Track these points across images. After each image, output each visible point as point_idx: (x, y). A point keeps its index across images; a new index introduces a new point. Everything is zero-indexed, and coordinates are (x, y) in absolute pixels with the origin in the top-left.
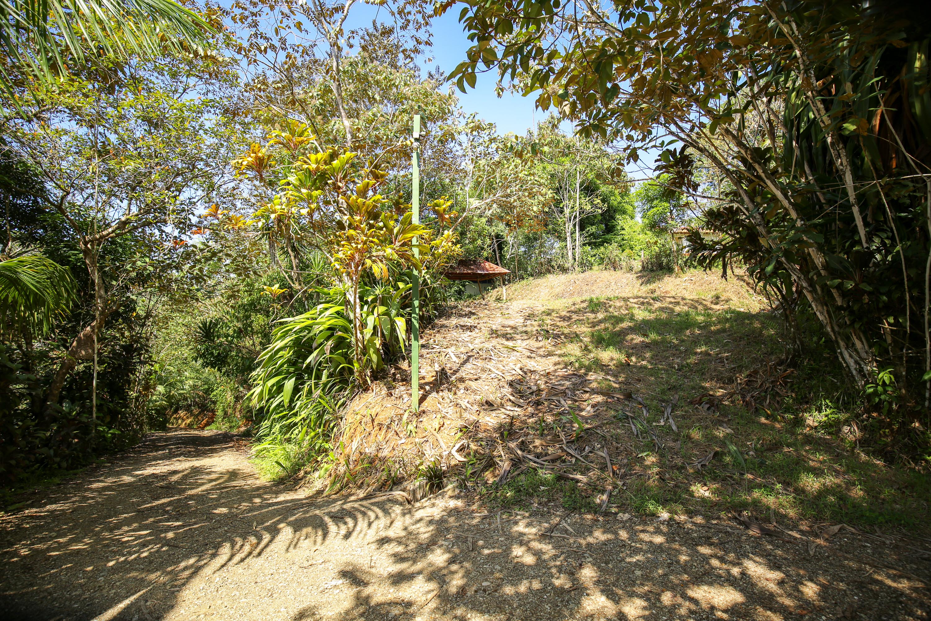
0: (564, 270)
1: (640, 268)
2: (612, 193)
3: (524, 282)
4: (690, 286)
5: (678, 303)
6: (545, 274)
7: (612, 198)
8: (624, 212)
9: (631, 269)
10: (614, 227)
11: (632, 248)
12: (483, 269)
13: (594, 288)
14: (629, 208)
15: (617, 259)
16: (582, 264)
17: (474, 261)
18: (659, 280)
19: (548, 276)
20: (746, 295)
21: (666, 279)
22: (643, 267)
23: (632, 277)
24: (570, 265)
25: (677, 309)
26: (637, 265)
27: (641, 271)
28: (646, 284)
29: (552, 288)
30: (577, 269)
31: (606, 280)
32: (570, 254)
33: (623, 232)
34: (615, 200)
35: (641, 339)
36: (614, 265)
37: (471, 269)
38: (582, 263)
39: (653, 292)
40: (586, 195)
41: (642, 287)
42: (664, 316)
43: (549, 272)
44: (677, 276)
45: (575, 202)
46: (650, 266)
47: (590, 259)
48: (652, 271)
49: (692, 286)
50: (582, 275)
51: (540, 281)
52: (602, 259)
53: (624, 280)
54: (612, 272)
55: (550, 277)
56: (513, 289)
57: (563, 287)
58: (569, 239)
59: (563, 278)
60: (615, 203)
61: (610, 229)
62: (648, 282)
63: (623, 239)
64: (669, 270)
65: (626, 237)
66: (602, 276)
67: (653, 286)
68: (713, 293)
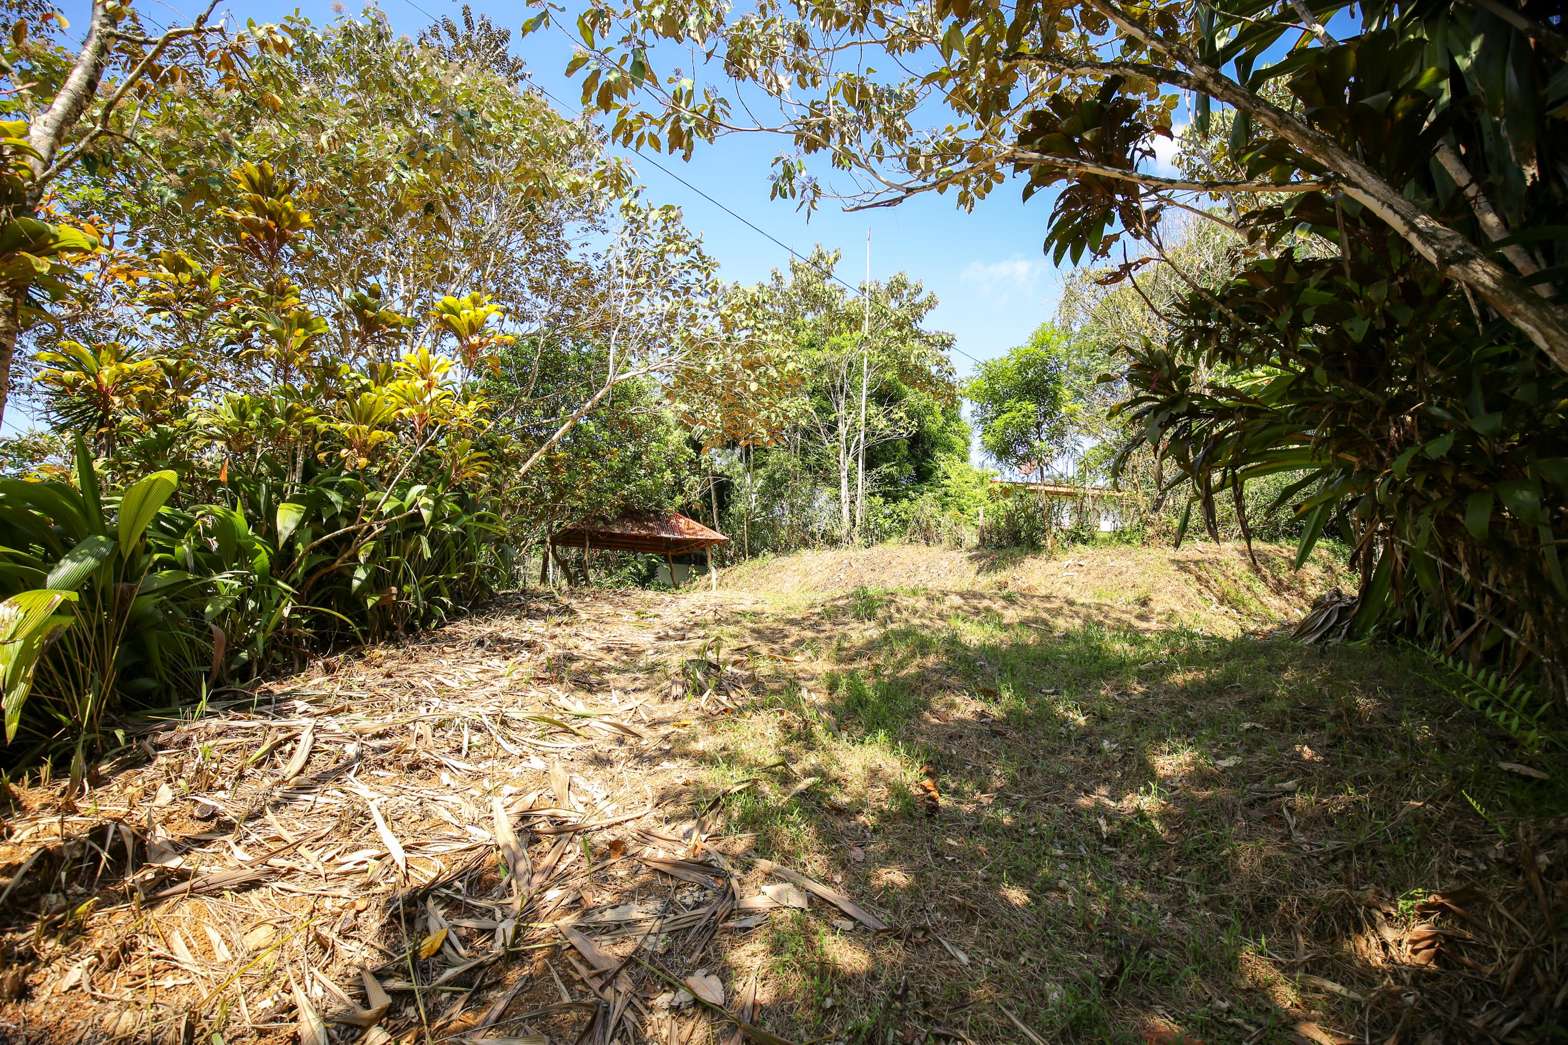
0: (833, 542)
1: (976, 540)
2: (928, 409)
3: (757, 562)
4: (1080, 579)
5: (1058, 612)
6: (797, 548)
7: (929, 418)
8: (950, 448)
9: (959, 543)
10: (930, 472)
11: (962, 510)
12: (673, 529)
13: (884, 577)
14: (959, 443)
15: (933, 523)
16: (866, 532)
17: (655, 512)
18: (1014, 563)
19: (803, 551)
20: (1198, 600)
21: (1030, 562)
22: (982, 540)
23: (961, 556)
24: (844, 532)
25: (1061, 624)
26: (971, 538)
27: (978, 548)
28: (988, 571)
29: (807, 574)
30: (857, 540)
31: (908, 562)
32: (845, 511)
33: (946, 482)
34: (935, 423)
35: (978, 705)
36: (927, 535)
37: (647, 528)
38: (866, 530)
39: (1002, 586)
40: (880, 403)
41: (980, 578)
42: (1031, 638)
43: (806, 545)
44: (1051, 556)
45: (858, 414)
46: (995, 539)
47: (881, 521)
48: (999, 547)
49: (1082, 578)
50: (866, 552)
51: (784, 560)
52: (904, 523)
53: (945, 563)
54: (923, 548)
55: (806, 554)
56: (735, 574)
57: (827, 574)
58: (844, 482)
59: (829, 556)
60: (934, 428)
61: (924, 475)
62: (993, 567)
63: (946, 494)
64: (1035, 547)
65: (952, 491)
66: (904, 555)
67: (1002, 576)
68: (1131, 595)
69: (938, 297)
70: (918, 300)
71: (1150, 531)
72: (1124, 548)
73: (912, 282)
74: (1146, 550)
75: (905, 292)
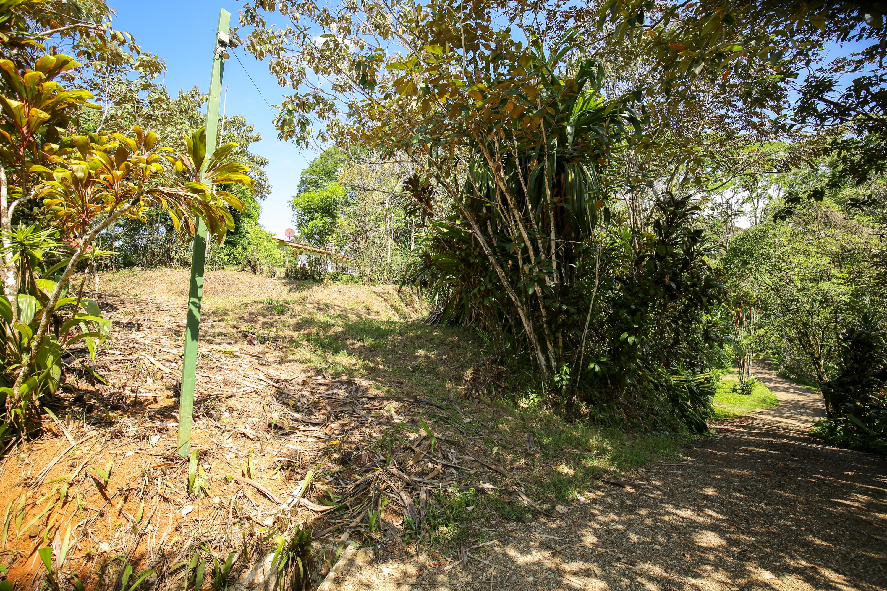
1: (284, 274)
4: (340, 297)
9: (273, 274)
10: (238, 229)
15: (258, 262)
18: (308, 288)
21: (315, 288)
22: (287, 274)
23: (276, 282)
26: (280, 272)
27: (286, 278)
28: (295, 291)
31: (246, 282)
33: (247, 236)
35: (360, 344)
39: (305, 299)
41: (291, 293)
44: (325, 286)
47: (223, 257)
48: (298, 279)
49: (342, 297)
52: (237, 260)
54: (252, 275)
62: (298, 289)
63: (249, 243)
65: (253, 242)
66: (241, 277)
67: (304, 293)
68: (362, 305)
69: (262, 137)
70: (250, 135)
71: (365, 279)
72: (355, 285)
73: (248, 124)
74: (363, 286)
75: (243, 128)
